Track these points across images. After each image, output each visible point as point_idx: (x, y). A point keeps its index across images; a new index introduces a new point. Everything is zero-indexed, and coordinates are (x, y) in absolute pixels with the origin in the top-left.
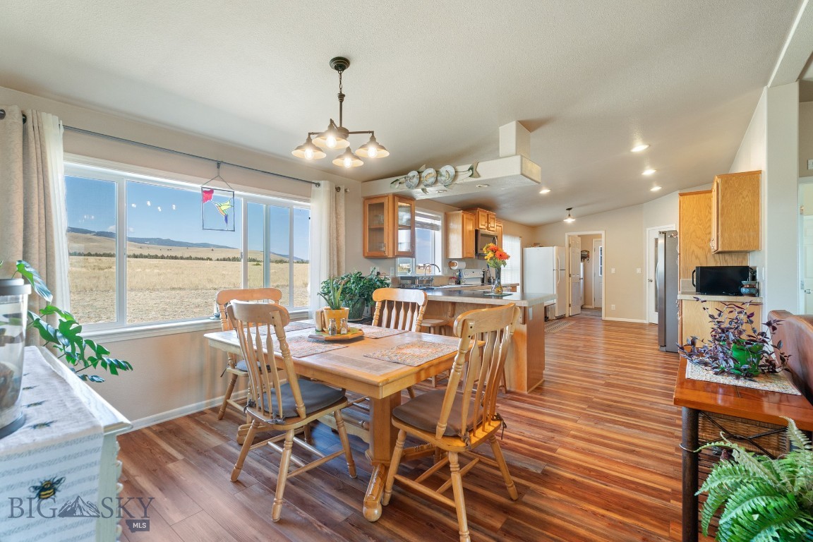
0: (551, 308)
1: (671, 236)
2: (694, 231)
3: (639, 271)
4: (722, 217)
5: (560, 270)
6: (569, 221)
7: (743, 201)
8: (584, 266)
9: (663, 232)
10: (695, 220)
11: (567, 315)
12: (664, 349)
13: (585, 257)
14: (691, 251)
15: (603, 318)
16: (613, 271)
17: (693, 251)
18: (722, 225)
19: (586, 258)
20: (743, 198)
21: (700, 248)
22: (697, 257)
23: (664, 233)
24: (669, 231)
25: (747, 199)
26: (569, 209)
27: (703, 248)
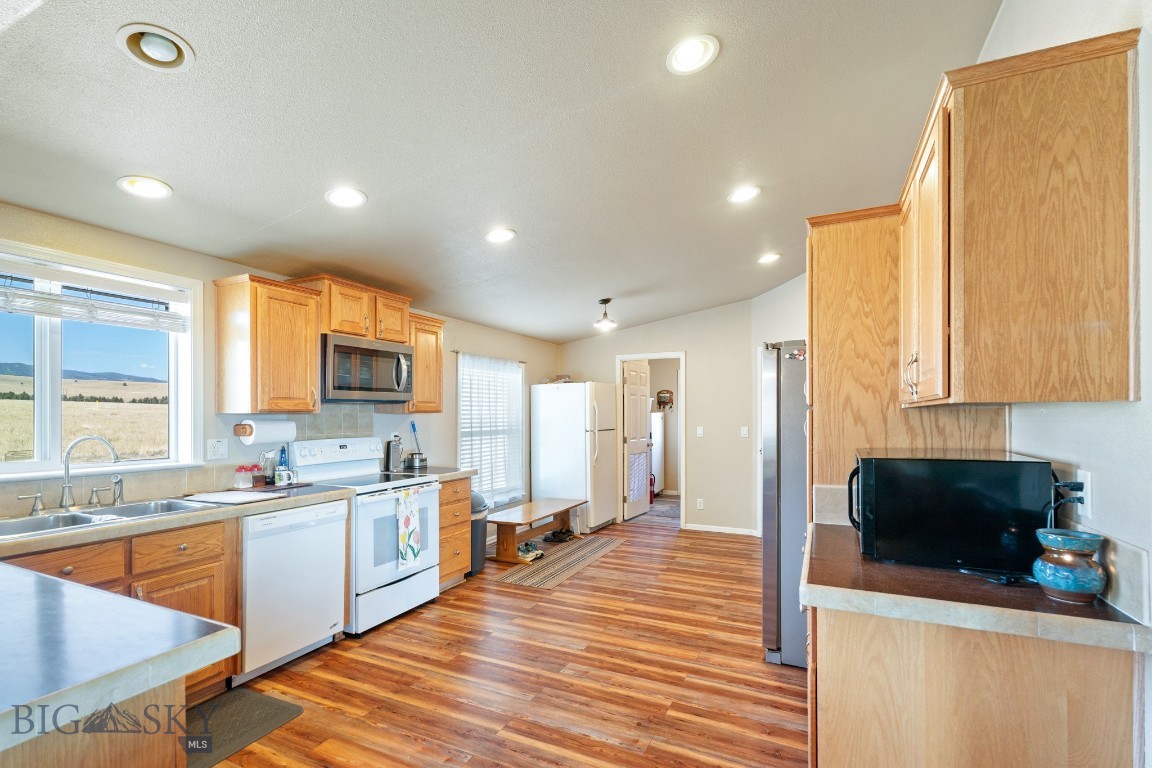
0: (582, 510)
1: (792, 356)
2: (850, 335)
3: (744, 431)
4: (967, 252)
5: (601, 430)
6: (606, 327)
7: (1056, 179)
8: (665, 420)
9: (774, 346)
10: (853, 302)
11: (619, 520)
12: (775, 658)
13: (663, 402)
14: (842, 399)
15: (684, 525)
16: (700, 431)
17: (848, 399)
18: (968, 290)
19: (666, 403)
20: (1057, 165)
21: (866, 388)
22: (858, 419)
23: (777, 347)
24: (788, 343)
25: (1072, 170)
26: (605, 301)
27: (876, 391)
